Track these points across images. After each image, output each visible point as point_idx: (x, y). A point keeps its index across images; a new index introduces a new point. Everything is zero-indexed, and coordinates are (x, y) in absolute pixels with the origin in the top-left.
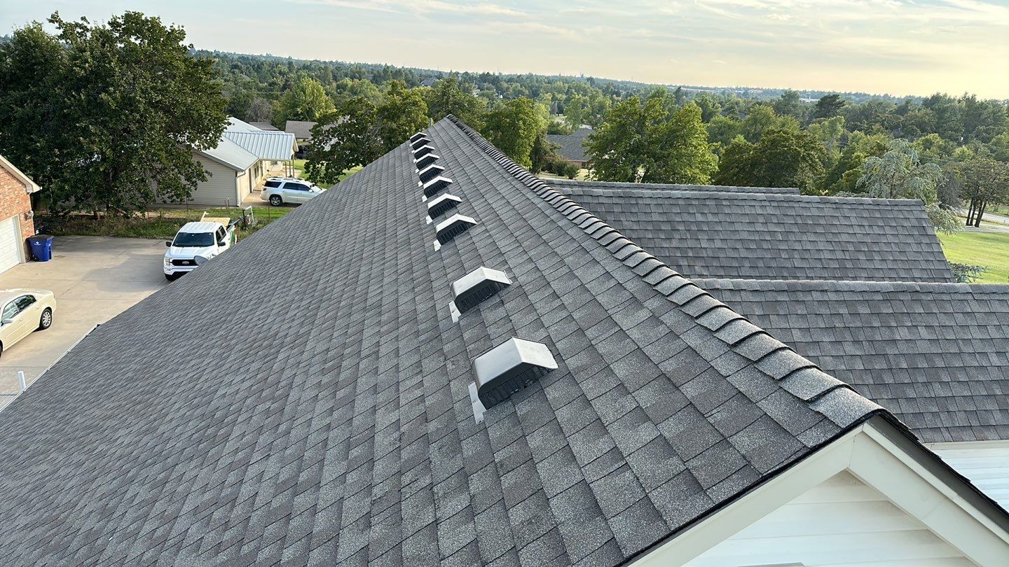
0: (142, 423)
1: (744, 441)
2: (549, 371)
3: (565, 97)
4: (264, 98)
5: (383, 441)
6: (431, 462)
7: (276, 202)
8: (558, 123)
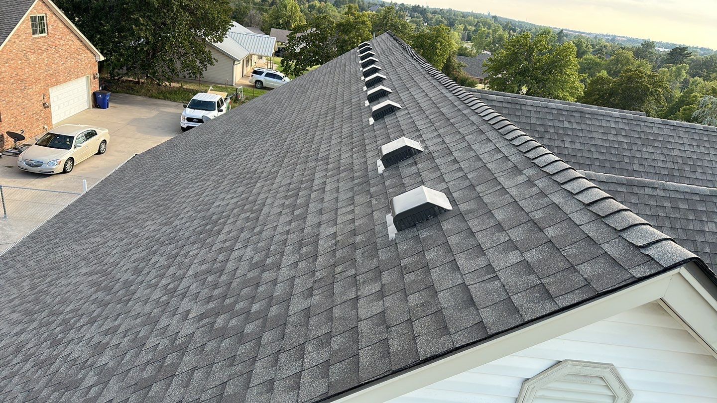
0: (162, 218)
1: (587, 269)
2: (446, 210)
3: (473, 28)
4: (257, 10)
5: (324, 245)
6: (356, 261)
7: (259, 86)
8: (466, 47)
